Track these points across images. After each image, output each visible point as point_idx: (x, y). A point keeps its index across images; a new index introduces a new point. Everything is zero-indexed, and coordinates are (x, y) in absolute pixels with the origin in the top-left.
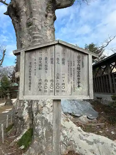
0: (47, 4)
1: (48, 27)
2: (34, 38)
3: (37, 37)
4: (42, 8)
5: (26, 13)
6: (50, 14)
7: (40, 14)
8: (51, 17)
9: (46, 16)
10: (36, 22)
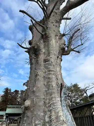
0: (59, 50)
1: (58, 65)
2: (49, 71)
3: (52, 71)
4: (56, 52)
5: (44, 53)
6: (60, 57)
7: (55, 55)
8: (60, 58)
9: (58, 57)
10: (52, 60)
